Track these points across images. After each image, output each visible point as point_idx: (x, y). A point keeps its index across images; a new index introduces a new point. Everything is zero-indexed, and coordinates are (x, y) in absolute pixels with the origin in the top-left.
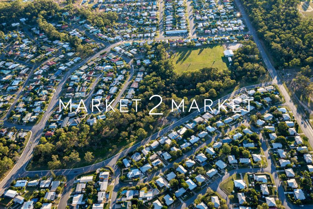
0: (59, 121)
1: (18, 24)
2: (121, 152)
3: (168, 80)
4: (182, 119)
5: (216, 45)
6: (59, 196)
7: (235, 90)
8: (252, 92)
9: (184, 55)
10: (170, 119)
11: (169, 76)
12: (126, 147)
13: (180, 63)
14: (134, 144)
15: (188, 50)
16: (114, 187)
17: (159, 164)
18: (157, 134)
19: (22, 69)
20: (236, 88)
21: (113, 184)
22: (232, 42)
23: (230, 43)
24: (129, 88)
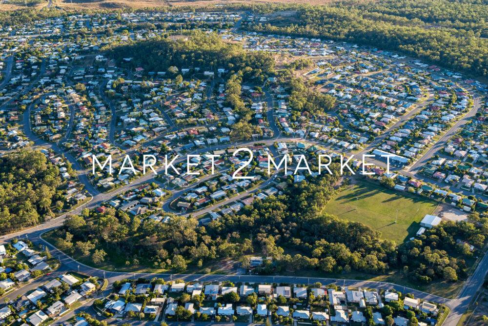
0: (126, 200)
1: (212, 73)
2: (139, 272)
3: (294, 214)
4: (251, 276)
5: (429, 200)
6: (31, 280)
7: (373, 279)
8: (392, 296)
9: (361, 193)
10: (236, 268)
11: (302, 210)
12: (151, 270)
13: (342, 201)
14: (162, 273)
15: (376, 189)
16: (81, 306)
17: (152, 312)
18: (199, 277)
19: (160, 125)
20: (378, 278)
21: (84, 303)
22: (459, 208)
23: (455, 208)
24: (239, 201)
